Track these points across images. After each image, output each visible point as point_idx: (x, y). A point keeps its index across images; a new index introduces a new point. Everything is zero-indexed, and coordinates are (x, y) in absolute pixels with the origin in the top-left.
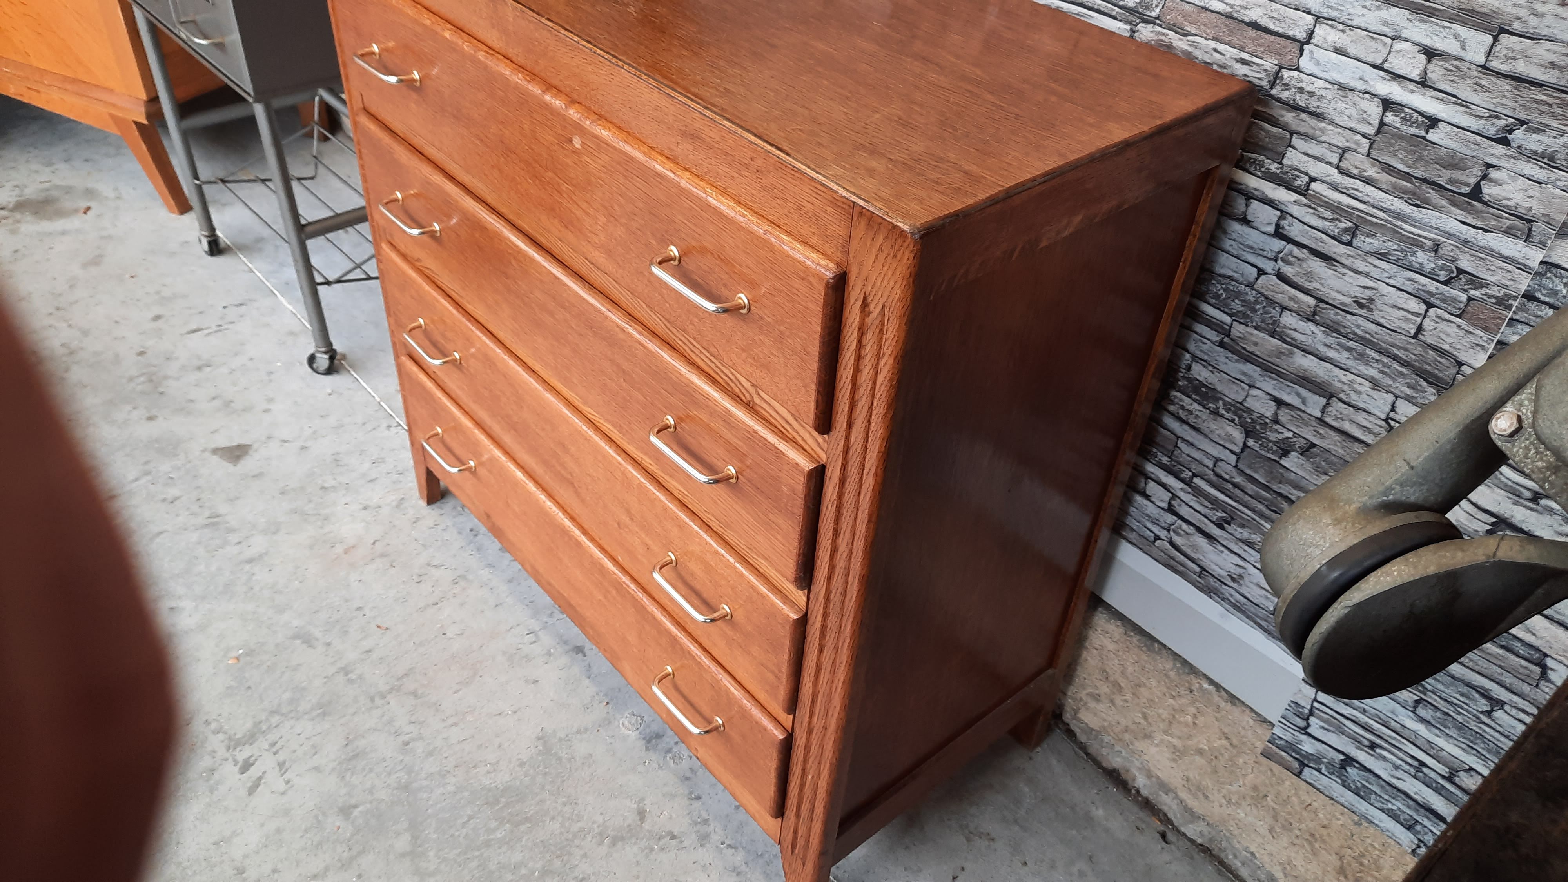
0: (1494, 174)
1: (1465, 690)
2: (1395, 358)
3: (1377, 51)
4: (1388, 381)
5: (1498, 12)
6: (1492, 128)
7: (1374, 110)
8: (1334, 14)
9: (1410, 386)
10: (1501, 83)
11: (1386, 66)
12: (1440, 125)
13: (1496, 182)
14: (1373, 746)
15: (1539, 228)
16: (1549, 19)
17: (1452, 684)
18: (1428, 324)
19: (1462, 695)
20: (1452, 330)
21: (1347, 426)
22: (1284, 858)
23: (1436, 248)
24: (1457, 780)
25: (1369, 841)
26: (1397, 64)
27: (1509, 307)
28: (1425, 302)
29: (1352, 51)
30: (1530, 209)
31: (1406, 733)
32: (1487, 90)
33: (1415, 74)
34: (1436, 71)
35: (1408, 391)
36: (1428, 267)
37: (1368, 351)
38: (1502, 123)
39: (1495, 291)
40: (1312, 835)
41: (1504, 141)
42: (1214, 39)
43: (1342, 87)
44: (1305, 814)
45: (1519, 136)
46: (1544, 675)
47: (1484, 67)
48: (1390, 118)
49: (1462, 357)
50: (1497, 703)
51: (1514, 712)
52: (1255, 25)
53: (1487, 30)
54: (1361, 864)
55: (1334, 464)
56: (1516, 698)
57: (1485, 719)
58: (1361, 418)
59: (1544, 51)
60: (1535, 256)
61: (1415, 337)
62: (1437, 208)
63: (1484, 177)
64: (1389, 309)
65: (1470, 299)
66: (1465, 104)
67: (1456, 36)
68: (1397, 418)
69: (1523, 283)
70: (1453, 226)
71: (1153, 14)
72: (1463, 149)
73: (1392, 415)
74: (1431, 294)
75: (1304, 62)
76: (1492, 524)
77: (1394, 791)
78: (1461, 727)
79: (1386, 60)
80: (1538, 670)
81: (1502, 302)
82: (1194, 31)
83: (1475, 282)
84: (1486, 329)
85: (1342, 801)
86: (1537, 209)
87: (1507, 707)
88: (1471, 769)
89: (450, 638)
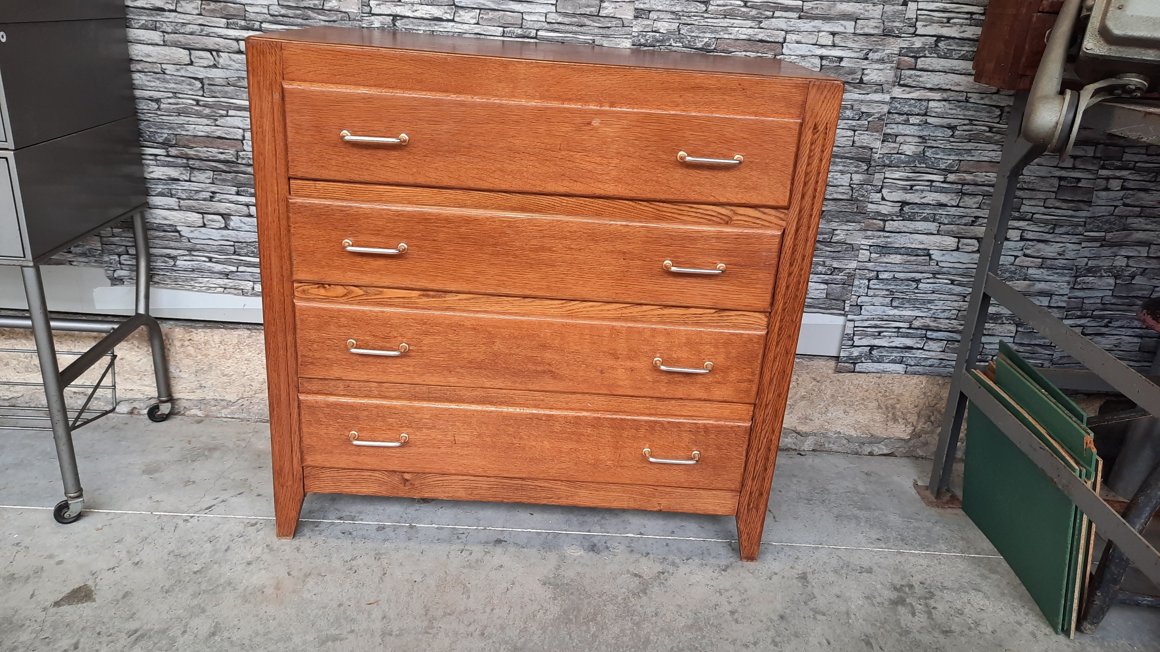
0: (866, 72)
1: (906, 283)
2: (847, 158)
3: (813, 39)
4: (847, 168)
5: (854, 13)
6: (861, 55)
7: (817, 61)
8: (793, 29)
9: (856, 167)
10: (861, 37)
11: (818, 43)
12: (844, 59)
13: (867, 75)
14: (880, 333)
15: (885, 87)
16: (871, 12)
17: (902, 283)
18: (856, 138)
19: (906, 286)
20: (866, 137)
21: (835, 196)
22: (854, 422)
23: (852, 106)
24: (913, 326)
25: (886, 382)
26: (822, 41)
27: (883, 120)
28: (853, 130)
29: (803, 41)
30: (880, 81)
31: (890, 318)
32: (858, 41)
33: (830, 43)
34: (838, 40)
35: (855, 169)
36: (851, 115)
37: (837, 160)
38: (864, 52)
39: (877, 115)
40: (863, 399)
41: (866, 59)
42: (744, 51)
43: (802, 56)
44: (857, 391)
45: (871, 55)
46: (931, 259)
47: (854, 33)
48: (824, 62)
49: (872, 146)
50: (918, 281)
51: (925, 281)
52: (761, 41)
53: (852, 20)
54: (886, 396)
55: (834, 215)
56: (924, 275)
57: (916, 291)
58: (840, 189)
59: (872, 23)
60: (887, 97)
61: (852, 146)
62: (850, 91)
63: (863, 74)
64: (841, 139)
65: (869, 122)
66: (851, 49)
67: (842, 25)
68: (854, 182)
69: (886, 109)
70: (856, 96)
71: (712, 48)
72: (853, 65)
73: (851, 182)
74: (854, 126)
75: (784, 51)
76: (901, 206)
77: (892, 349)
78: (909, 301)
79: (817, 41)
80: (928, 258)
81: (880, 119)
82: (734, 50)
83: (869, 115)
84: (877, 132)
85: (873, 370)
86: (883, 79)
87: (922, 281)
88: (917, 317)
89: (422, 581)
